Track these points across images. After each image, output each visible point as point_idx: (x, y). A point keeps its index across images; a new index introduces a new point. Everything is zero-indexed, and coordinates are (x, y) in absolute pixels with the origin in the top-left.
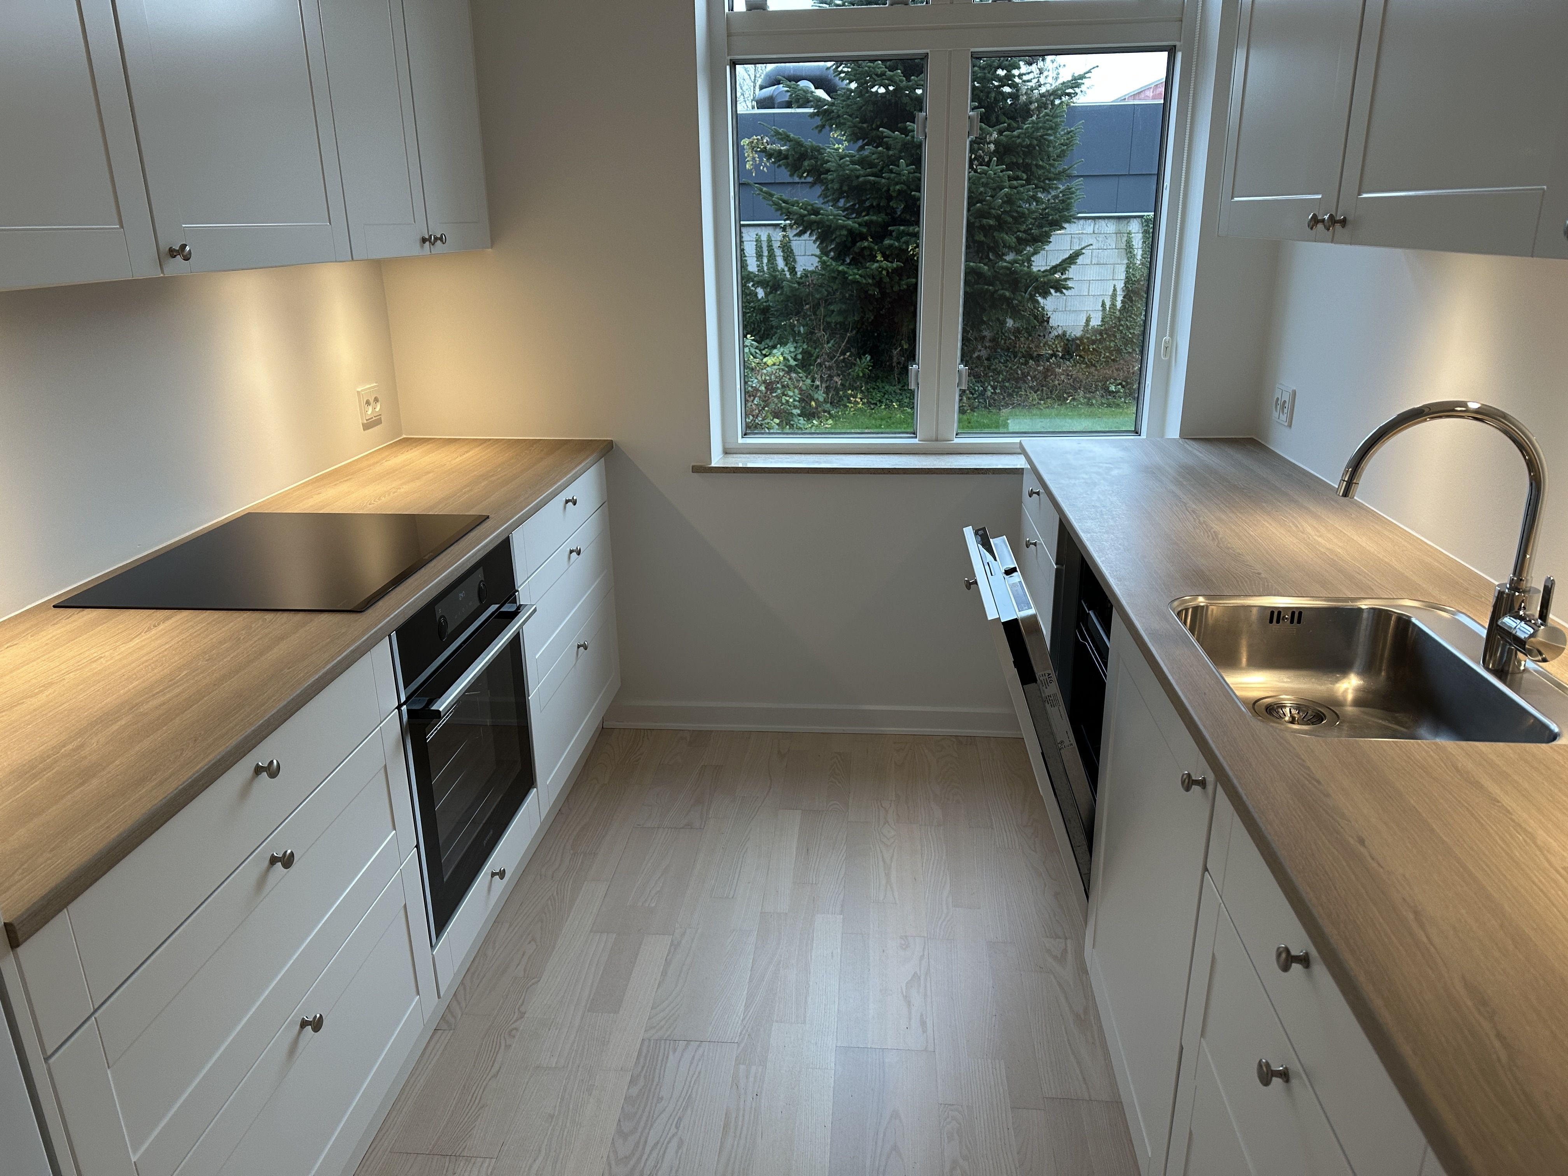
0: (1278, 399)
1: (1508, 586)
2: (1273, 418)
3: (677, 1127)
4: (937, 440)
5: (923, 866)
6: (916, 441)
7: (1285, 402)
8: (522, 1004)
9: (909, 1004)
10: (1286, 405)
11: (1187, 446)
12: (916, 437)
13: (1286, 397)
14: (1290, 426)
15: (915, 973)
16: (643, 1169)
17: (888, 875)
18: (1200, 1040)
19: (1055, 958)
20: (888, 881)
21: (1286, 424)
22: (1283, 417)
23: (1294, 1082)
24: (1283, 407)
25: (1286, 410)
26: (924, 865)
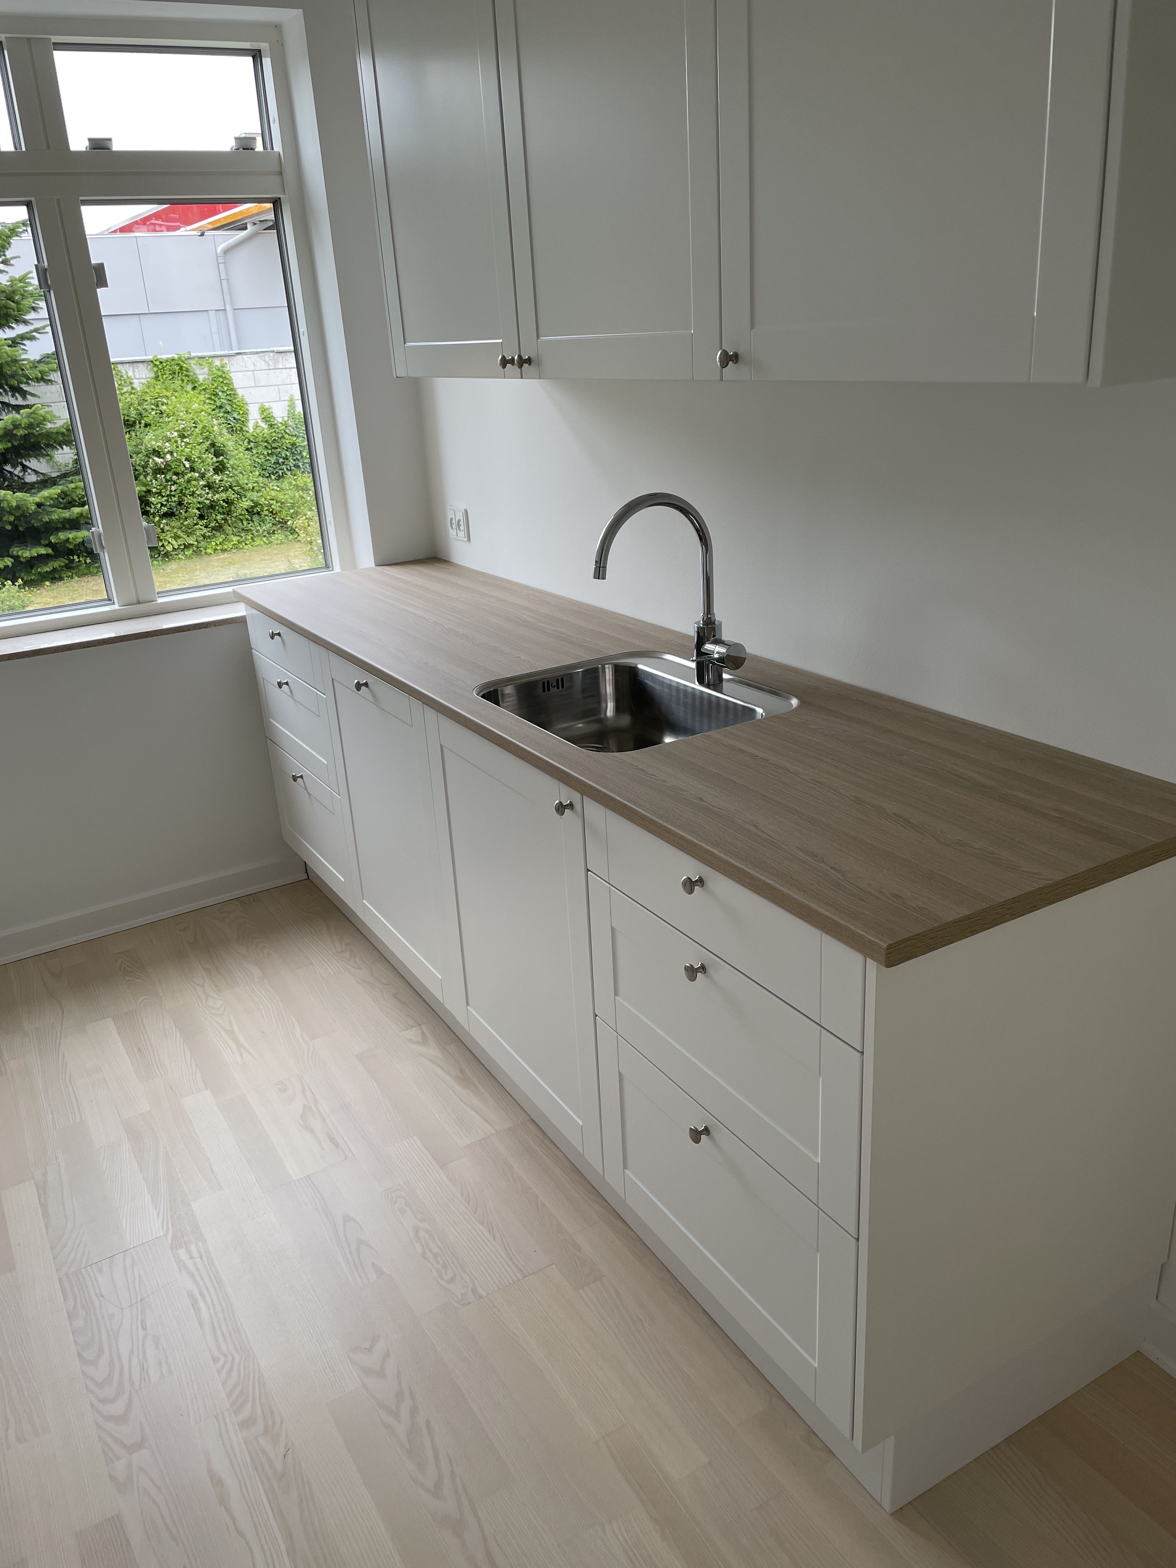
0: (452, 519)
1: (702, 622)
2: (451, 536)
3: (144, 1328)
4: (139, 603)
5: (265, 1020)
6: (116, 607)
7: (459, 521)
9: (312, 1131)
10: (462, 523)
11: (386, 571)
12: (114, 603)
13: (460, 516)
14: (469, 539)
15: (305, 1106)
16: (130, 1376)
17: (236, 1040)
18: (615, 998)
19: (418, 1043)
20: (239, 1045)
21: (466, 539)
22: (462, 534)
23: (710, 970)
24: (459, 525)
25: (462, 528)
26: (265, 1018)
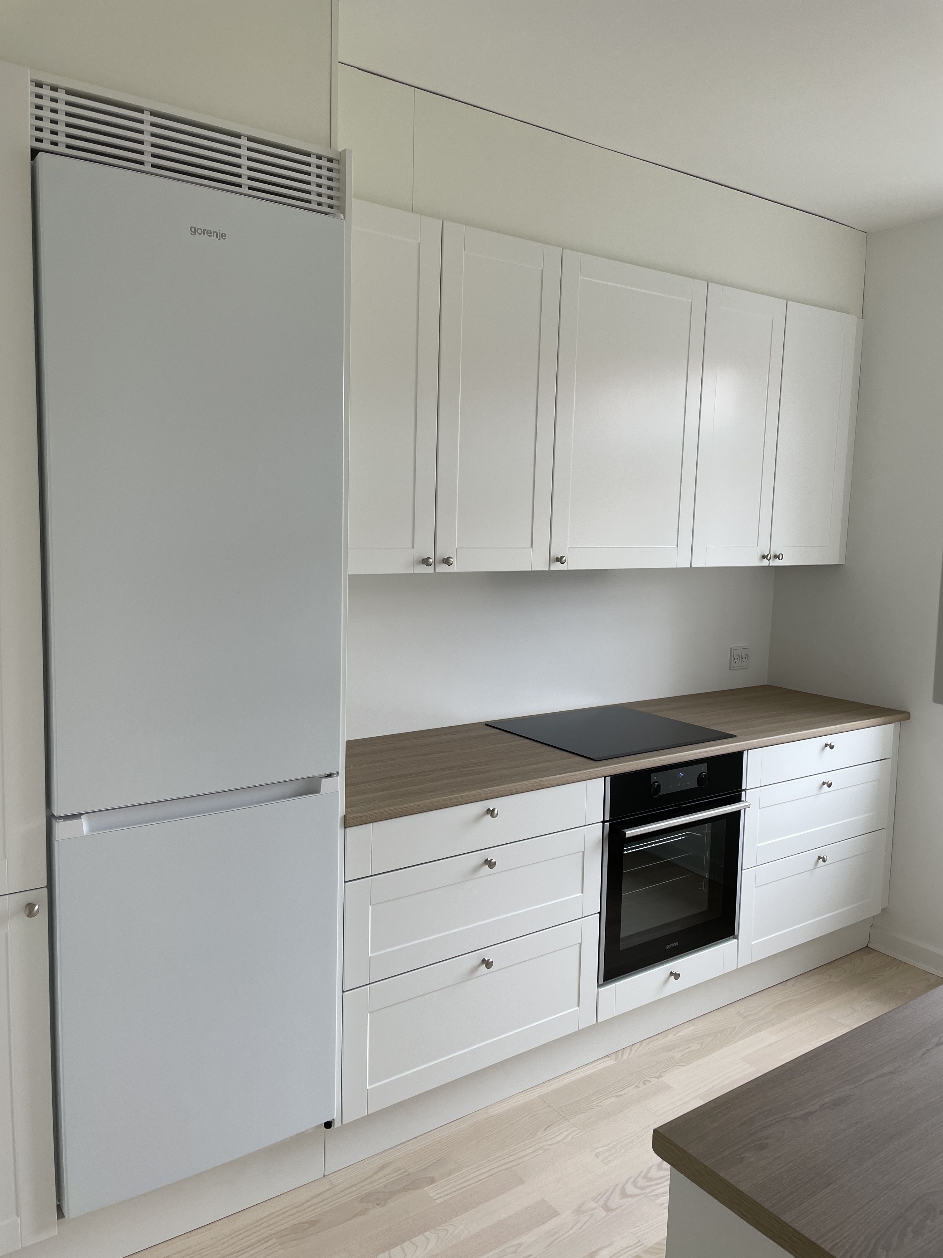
8: (664, 1072)
